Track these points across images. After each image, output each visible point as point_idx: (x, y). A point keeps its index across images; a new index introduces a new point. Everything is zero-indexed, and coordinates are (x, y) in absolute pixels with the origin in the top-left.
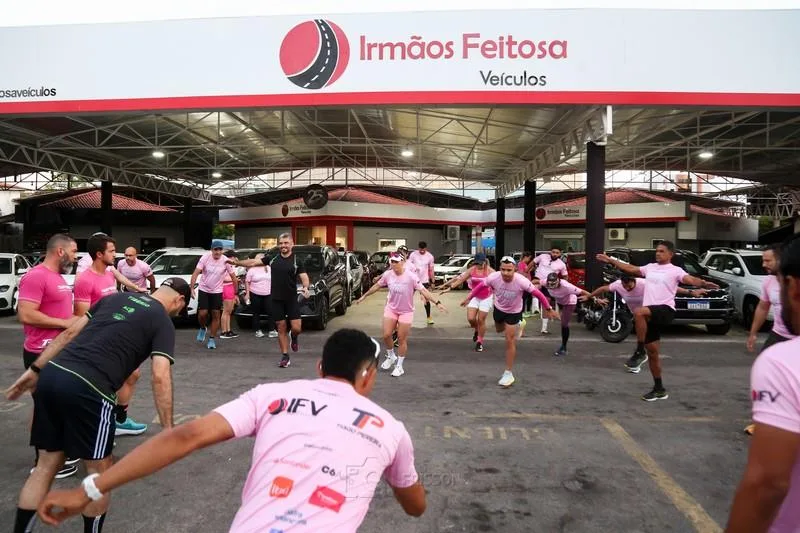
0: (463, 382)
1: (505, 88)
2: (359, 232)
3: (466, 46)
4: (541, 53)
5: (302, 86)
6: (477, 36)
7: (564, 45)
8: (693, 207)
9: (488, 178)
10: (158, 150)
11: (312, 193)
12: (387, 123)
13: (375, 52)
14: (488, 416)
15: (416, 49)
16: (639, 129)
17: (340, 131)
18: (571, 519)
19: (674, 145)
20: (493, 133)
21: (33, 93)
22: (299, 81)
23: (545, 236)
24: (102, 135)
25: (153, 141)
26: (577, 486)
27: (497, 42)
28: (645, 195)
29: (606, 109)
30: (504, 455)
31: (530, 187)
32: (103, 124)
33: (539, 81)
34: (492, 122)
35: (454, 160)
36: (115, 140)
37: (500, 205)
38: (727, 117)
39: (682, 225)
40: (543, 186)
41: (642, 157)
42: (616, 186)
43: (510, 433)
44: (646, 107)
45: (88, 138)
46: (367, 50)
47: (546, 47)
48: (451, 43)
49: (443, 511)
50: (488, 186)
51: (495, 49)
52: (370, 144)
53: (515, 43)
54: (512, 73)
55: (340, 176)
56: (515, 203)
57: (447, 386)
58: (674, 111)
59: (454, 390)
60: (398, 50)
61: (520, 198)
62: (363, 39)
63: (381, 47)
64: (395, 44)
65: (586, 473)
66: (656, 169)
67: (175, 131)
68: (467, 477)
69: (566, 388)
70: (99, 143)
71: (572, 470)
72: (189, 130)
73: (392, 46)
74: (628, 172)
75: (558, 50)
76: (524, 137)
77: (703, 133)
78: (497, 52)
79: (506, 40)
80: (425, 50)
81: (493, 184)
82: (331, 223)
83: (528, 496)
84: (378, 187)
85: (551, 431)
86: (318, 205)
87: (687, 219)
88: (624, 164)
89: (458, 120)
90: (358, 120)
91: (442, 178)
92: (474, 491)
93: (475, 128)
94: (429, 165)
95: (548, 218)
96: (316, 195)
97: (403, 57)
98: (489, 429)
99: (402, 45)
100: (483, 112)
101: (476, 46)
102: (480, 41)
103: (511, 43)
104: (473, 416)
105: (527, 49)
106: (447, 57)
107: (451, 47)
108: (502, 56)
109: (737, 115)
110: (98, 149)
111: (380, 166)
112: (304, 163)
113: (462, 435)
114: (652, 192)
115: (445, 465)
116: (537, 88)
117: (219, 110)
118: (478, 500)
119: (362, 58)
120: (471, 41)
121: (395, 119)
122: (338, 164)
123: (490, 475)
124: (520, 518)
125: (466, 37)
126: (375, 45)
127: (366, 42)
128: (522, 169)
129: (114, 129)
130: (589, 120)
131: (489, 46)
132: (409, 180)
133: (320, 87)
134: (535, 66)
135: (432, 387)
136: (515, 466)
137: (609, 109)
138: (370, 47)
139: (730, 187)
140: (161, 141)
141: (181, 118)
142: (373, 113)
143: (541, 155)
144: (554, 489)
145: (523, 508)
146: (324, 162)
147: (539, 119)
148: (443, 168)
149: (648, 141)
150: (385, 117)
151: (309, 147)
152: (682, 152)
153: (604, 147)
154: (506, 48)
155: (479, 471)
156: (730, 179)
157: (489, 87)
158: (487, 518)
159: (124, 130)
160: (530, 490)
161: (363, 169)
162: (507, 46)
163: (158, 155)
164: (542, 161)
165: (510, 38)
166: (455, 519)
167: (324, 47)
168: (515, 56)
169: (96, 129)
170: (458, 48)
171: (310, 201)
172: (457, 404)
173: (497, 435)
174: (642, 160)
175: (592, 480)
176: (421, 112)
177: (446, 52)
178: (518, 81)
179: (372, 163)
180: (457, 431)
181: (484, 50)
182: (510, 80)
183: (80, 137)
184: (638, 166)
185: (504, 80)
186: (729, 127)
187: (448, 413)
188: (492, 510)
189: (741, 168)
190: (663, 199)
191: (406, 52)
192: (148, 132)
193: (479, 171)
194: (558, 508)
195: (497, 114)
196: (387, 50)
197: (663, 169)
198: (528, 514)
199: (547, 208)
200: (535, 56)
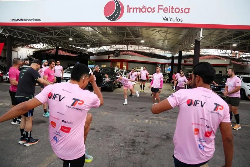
0: (146, 108)
1: (170, 22)
2: (130, 64)
3: (159, 9)
4: (181, 11)
5: (110, 20)
6: (162, 6)
7: (189, 9)
8: (232, 61)
9: (169, 50)
10: (71, 38)
11: (116, 52)
12: (139, 32)
13: (132, 10)
14: (149, 117)
15: (144, 10)
16: (216, 36)
17: (123, 34)
18: (159, 146)
19: (227, 42)
20: (169, 36)
21: (35, 20)
22: (109, 18)
23: (186, 68)
24: (55, 33)
25: (69, 35)
26: (165, 137)
27: (168, 8)
28: (218, 57)
30: (148, 128)
31: (180, 53)
32: (55, 30)
33: (180, 20)
34: (168, 33)
35: (160, 43)
36: (59, 35)
37: (173, 58)
38: (243, 34)
39: (229, 67)
40: (185, 53)
41: (217, 45)
42: (209, 54)
43: (152, 122)
45: (52, 34)
46: (129, 10)
47: (183, 10)
48: (154, 8)
49: (123, 140)
50: (169, 52)
51: (167, 10)
52: (133, 38)
53: (174, 8)
54: (173, 18)
55: (125, 47)
56: (176, 58)
57: (141, 108)
58: (227, 31)
59: (143, 110)
60: (138, 10)
62: (128, 6)
63: (133, 9)
64: (137, 8)
65: (169, 134)
66: (221, 49)
67: (76, 32)
68: (134, 132)
69: (175, 112)
70: (55, 35)
71: (165, 133)
72: (80, 32)
73: (137, 9)
75: (187, 11)
76: (180, 38)
77: (234, 39)
78: (168, 11)
79: (171, 7)
80: (147, 10)
81: (171, 52)
82: (122, 61)
83: (149, 139)
84: (137, 51)
85: (165, 122)
86: (117, 56)
87: (230, 65)
88: (211, 47)
89: (158, 32)
90: (129, 31)
91: (156, 49)
92: (135, 136)
93: (164, 34)
94: (152, 45)
95: (187, 63)
96: (117, 53)
97: (140, 12)
98: (147, 121)
99: (139, 8)
100: (166, 29)
101: (162, 9)
102: (163, 8)
103: (172, 8)
104: (144, 117)
105: (177, 10)
106: (153, 12)
107: (154, 9)
108: (169, 12)
109: (246, 33)
110: (54, 37)
111: (137, 45)
112: (115, 43)
113: (139, 122)
114: (220, 56)
115: (130, 129)
116: (180, 22)
117: (88, 26)
118: (134, 138)
119: (128, 12)
120: (160, 7)
121: (141, 31)
122: (125, 44)
123: (141, 132)
124: (144, 144)
125: (159, 6)
126: (132, 8)
127: (129, 7)
128: (179, 47)
129: (59, 31)
130: (196, 33)
131: (166, 9)
132: (146, 49)
134: (179, 16)
135: (136, 108)
136: (150, 131)
137: (202, 29)
138: (130, 8)
139: (245, 56)
140: (71, 35)
141: (77, 29)
142: (135, 29)
143: (184, 43)
144: (158, 138)
145: (146, 142)
146: (120, 43)
147: (184, 32)
148: (156, 46)
149: (218, 40)
150: (139, 30)
151: (116, 38)
152: (229, 44)
153: (200, 41)
154: (171, 10)
155: (138, 131)
156: (245, 53)
157: (165, 22)
158: (135, 143)
159: (61, 32)
160: (150, 137)
161: (132, 46)
162: (171, 9)
163: (71, 39)
164: (183, 45)
165: (172, 7)
166: (126, 142)
167: (117, 9)
168: (174, 12)
169: (54, 31)
170: (156, 9)
171: (115, 55)
172: (141, 114)
173: (148, 123)
175: (170, 136)
176: (147, 29)
177: (153, 11)
178: (174, 20)
179: (134, 44)
180: (137, 120)
181: (164, 10)
182: (171, 20)
183: (49, 33)
184: (215, 48)
185: (170, 19)
186: (243, 36)
187: (137, 116)
188: (137, 141)
189: (248, 50)
190: (224, 59)
191: (141, 10)
192: (68, 32)
193: (166, 48)
194: (156, 143)
195: (170, 30)
196: (135, 10)
197: (224, 49)
198: (147, 143)
199: (187, 60)
200: (180, 13)
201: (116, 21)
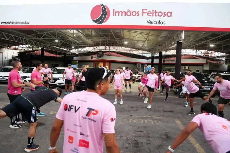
0: (137, 107)
1: (153, 25)
2: (112, 64)
3: (143, 13)
4: (164, 15)
5: (96, 23)
6: (146, 10)
7: (171, 13)
8: (208, 61)
9: (149, 51)
10: (57, 40)
11: (99, 53)
12: (121, 34)
13: (117, 14)
14: (143, 116)
15: (129, 13)
16: (193, 38)
17: (107, 36)
18: (162, 146)
19: (203, 42)
20: (151, 38)
21: (23, 23)
22: (96, 21)
23: (165, 68)
24: (42, 35)
25: (55, 37)
26: (165, 137)
27: (152, 12)
28: (195, 57)
29: (182, 32)
30: (145, 128)
31: (161, 53)
32: (42, 32)
33: (163, 23)
34: (150, 35)
35: (140, 45)
36: (45, 37)
37: (152, 58)
38: (219, 35)
39: (205, 66)
40: (164, 53)
41: (194, 46)
42: (186, 54)
43: (148, 122)
44: (194, 31)
45: (38, 36)
46: (115, 13)
47: (166, 14)
48: (139, 12)
49: (126, 141)
50: (149, 53)
51: (151, 14)
52: (116, 40)
53: (157, 12)
54: (156, 21)
55: (108, 48)
56: (156, 58)
57: (132, 108)
58: (203, 33)
59: (134, 109)
60: (124, 14)
61: (158, 56)
62: (114, 10)
63: (119, 12)
64: (123, 11)
65: (168, 133)
66: (198, 49)
67: (62, 34)
68: (134, 133)
69: (166, 110)
70: (41, 37)
71: (164, 133)
72: (66, 34)
73: (122, 12)
74: (190, 50)
75: (169, 14)
76: (160, 39)
77: (211, 39)
78: (152, 15)
79: (154, 11)
80: (131, 14)
81: (150, 52)
82: (104, 62)
83: (150, 139)
84: (118, 52)
85: (160, 121)
87: (206, 64)
88: (188, 48)
89: (141, 34)
90: (112, 33)
91: (136, 50)
92: (136, 137)
93: (145, 36)
94: (132, 46)
95: (166, 62)
96: (100, 54)
97: (125, 16)
98: (142, 121)
99: (125, 12)
100: (148, 32)
101: (146, 13)
102: (147, 11)
103: (156, 12)
104: (138, 116)
105: (160, 14)
106: (137, 16)
107: (139, 13)
108: (153, 16)
109: (222, 34)
110: (40, 39)
111: (119, 46)
112: (97, 44)
113: (134, 121)
114: (196, 56)
115: (128, 129)
116: (163, 25)
117: (74, 29)
118: (136, 139)
119: (114, 15)
120: (144, 11)
121: (123, 33)
122: (107, 45)
123: (141, 133)
124: (148, 145)
125: (143, 10)
126: (117, 12)
127: (115, 11)
128: (159, 48)
129: (45, 33)
130: (178, 35)
131: (149, 13)
132: (127, 50)
133: (101, 23)
134: (162, 19)
135: (128, 108)
136: (148, 130)
137: (183, 32)
138: (116, 12)
139: (219, 55)
140: (57, 37)
141: (63, 31)
142: (117, 31)
143: (164, 45)
144: (158, 137)
145: (148, 142)
146: (103, 44)
147: (164, 34)
148: (137, 47)
149: (195, 41)
150: (121, 33)
151: (99, 40)
152: (206, 45)
153: (181, 42)
154: (154, 13)
155: (138, 131)
156: (219, 53)
157: (149, 25)
158: (138, 144)
159: (48, 34)
160: (151, 137)
161: (114, 47)
162: (155, 13)
163: (57, 41)
164: (164, 46)
165: (156, 10)
166: (129, 144)
167: (103, 12)
168: (157, 16)
169: (40, 33)
170: (141, 13)
171: (99, 55)
172: (134, 113)
173: (144, 122)
174: (194, 47)
175: (169, 135)
176: (130, 31)
177: (137, 14)
178: (157, 23)
179: (116, 45)
180: (133, 120)
181: (148, 14)
182: (155, 23)
183: (35, 35)
184: (193, 48)
185: (153, 23)
186: (219, 37)
187: (131, 115)
188: (140, 142)
189: (223, 50)
190: (199, 58)
191: (126, 14)
192: (54, 34)
193: (147, 48)
194: (158, 143)
195: (152, 32)
196: (120, 13)
197: (200, 49)
198: (150, 144)
199: (166, 60)
200: (163, 16)
201: (102, 24)
